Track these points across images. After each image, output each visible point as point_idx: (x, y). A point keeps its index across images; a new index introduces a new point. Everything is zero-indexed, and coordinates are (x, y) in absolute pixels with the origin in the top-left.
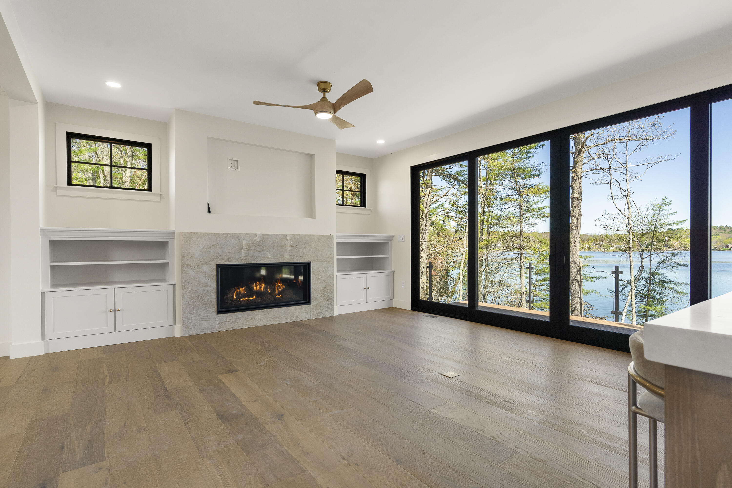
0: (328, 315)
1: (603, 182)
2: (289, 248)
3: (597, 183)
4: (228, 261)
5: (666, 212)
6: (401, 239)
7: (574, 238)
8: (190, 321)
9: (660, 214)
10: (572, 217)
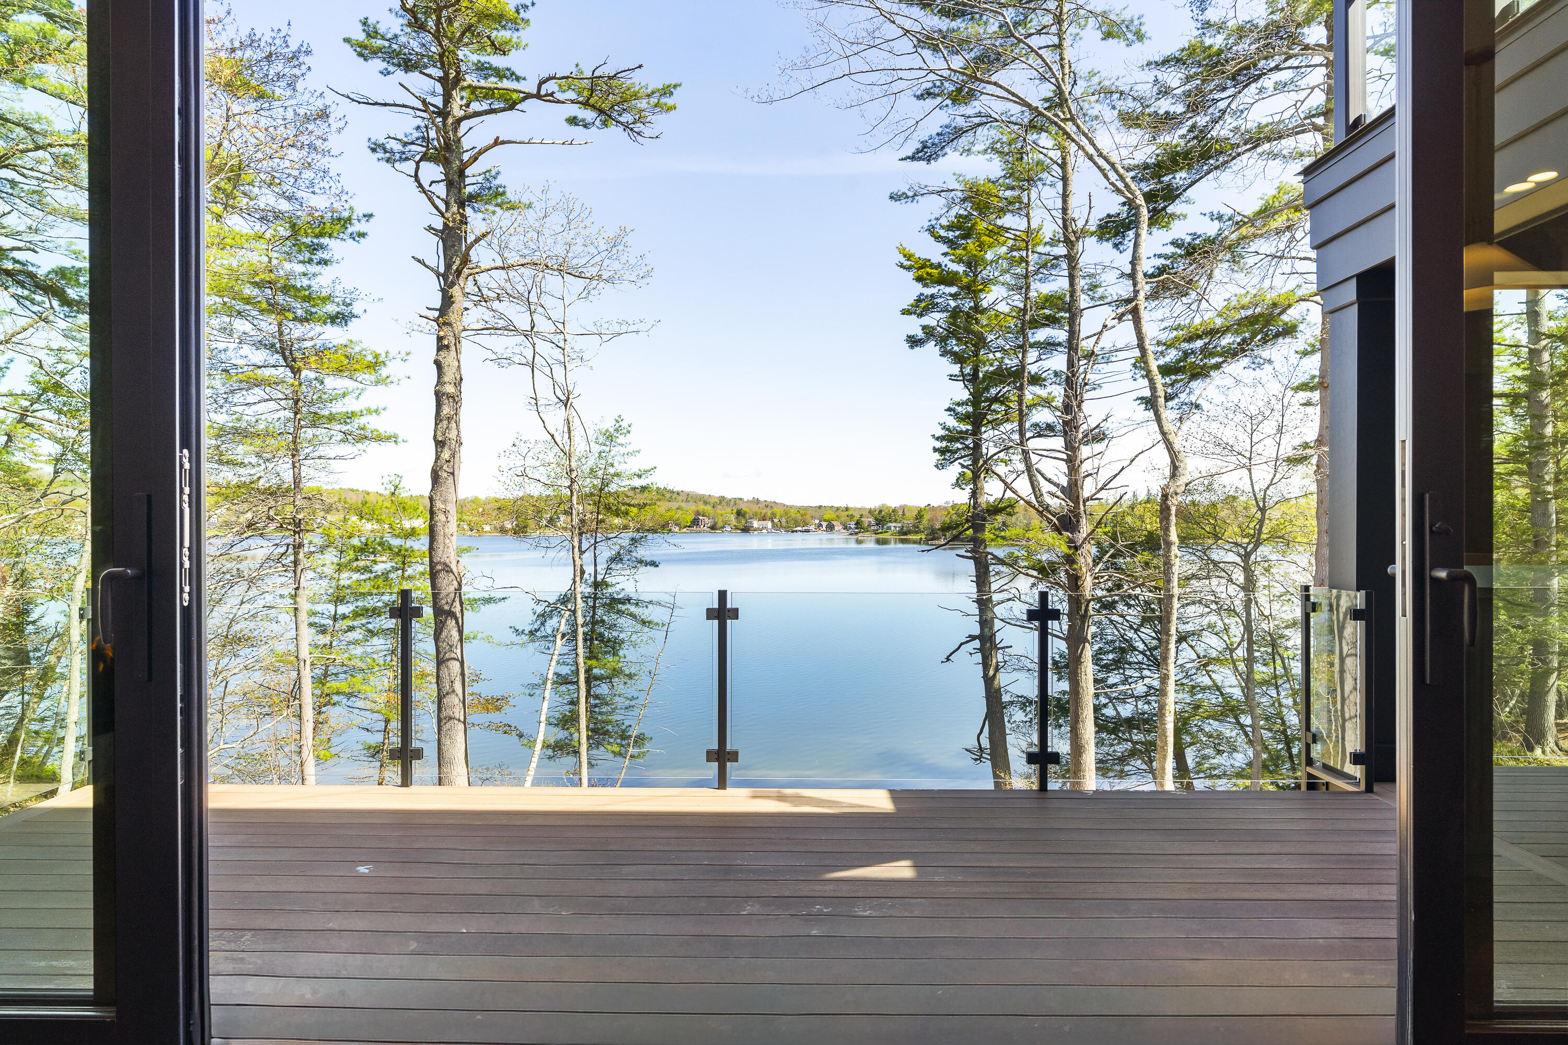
1: (516, 359)
3: (501, 360)
5: (622, 450)
7: (445, 502)
9: (612, 453)
10: (440, 444)
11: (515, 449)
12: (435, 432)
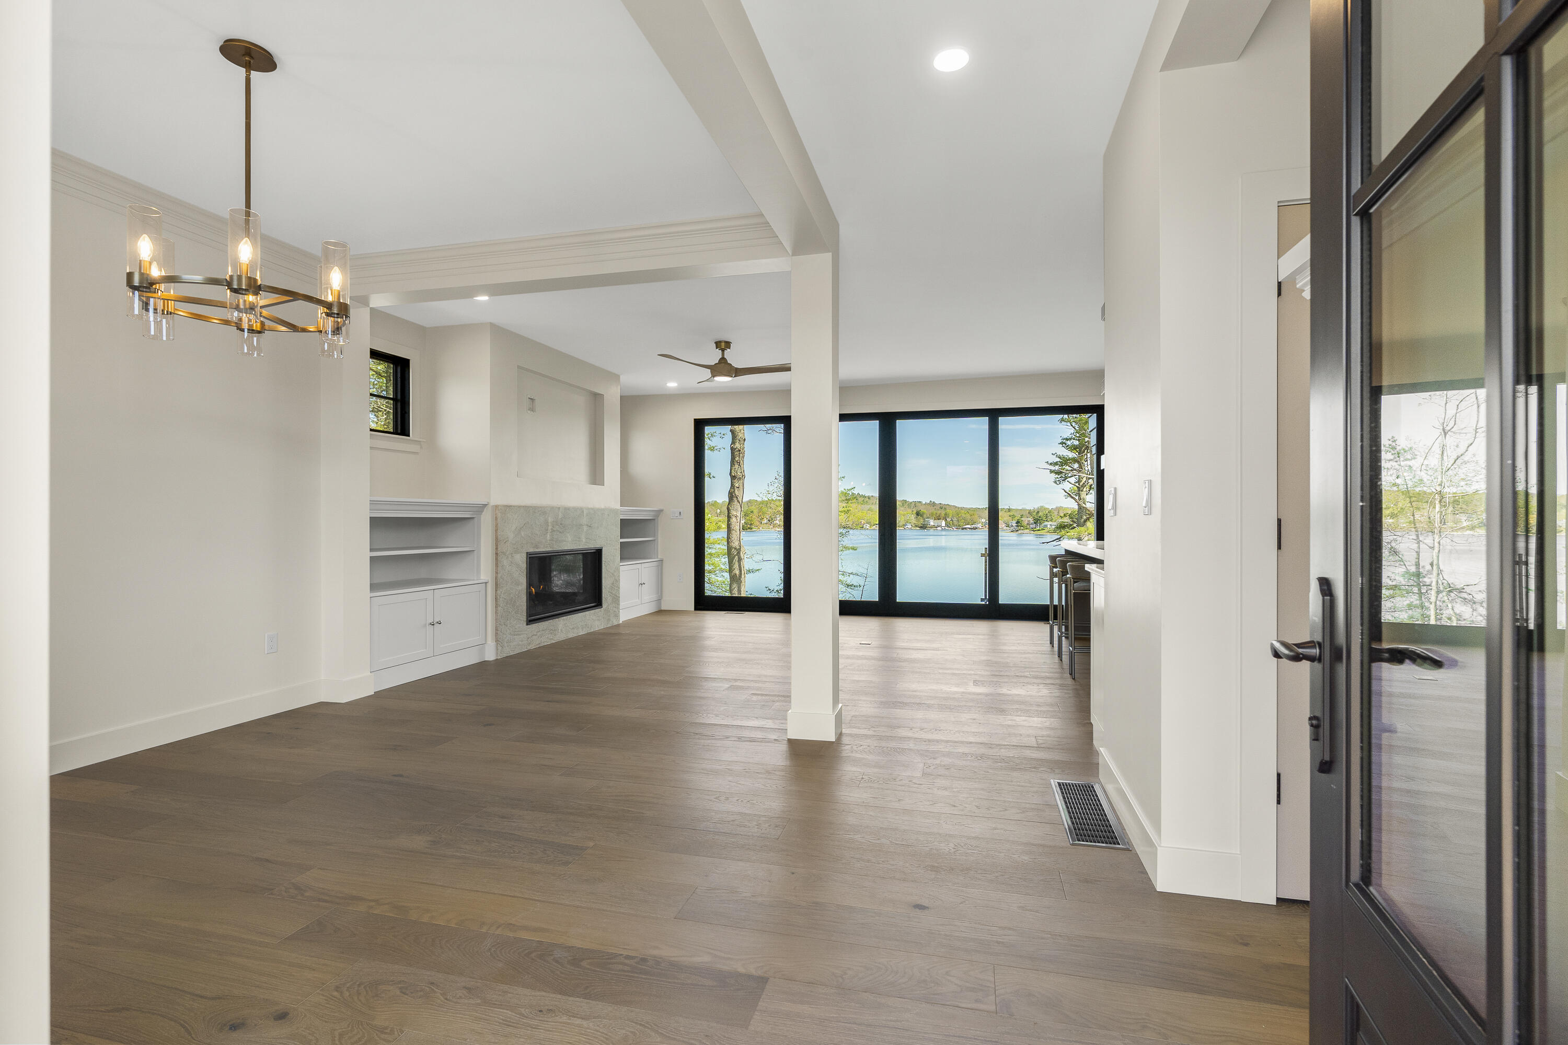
0: (616, 623)
2: (585, 528)
4: (537, 547)
6: (677, 514)
8: (505, 636)
10: (733, 478)
11: (776, 481)
12: (731, 470)
